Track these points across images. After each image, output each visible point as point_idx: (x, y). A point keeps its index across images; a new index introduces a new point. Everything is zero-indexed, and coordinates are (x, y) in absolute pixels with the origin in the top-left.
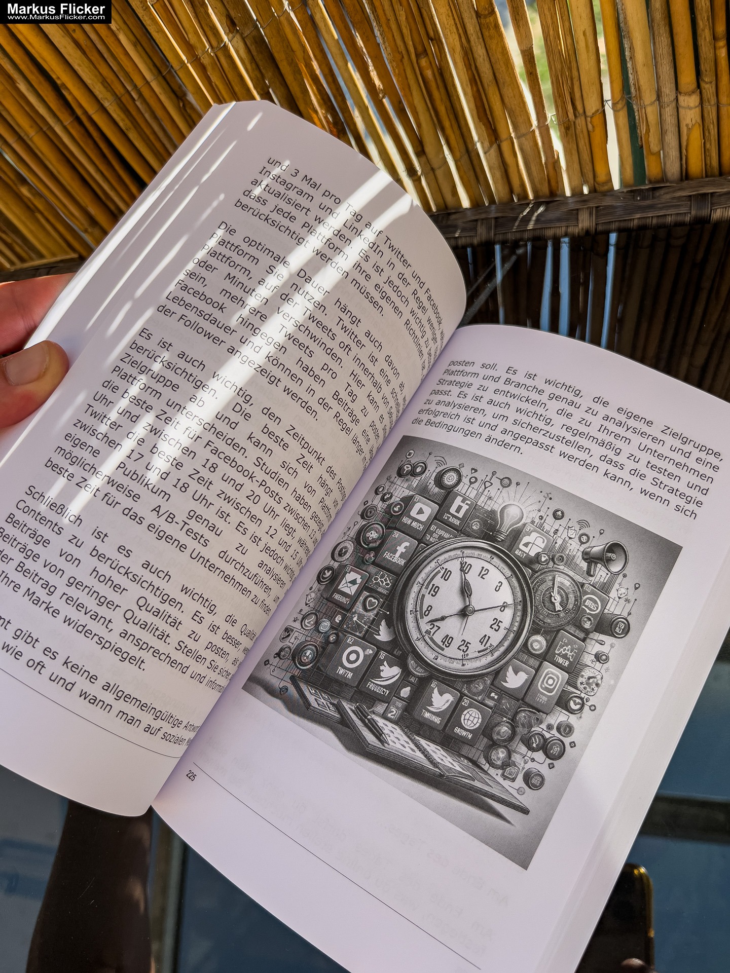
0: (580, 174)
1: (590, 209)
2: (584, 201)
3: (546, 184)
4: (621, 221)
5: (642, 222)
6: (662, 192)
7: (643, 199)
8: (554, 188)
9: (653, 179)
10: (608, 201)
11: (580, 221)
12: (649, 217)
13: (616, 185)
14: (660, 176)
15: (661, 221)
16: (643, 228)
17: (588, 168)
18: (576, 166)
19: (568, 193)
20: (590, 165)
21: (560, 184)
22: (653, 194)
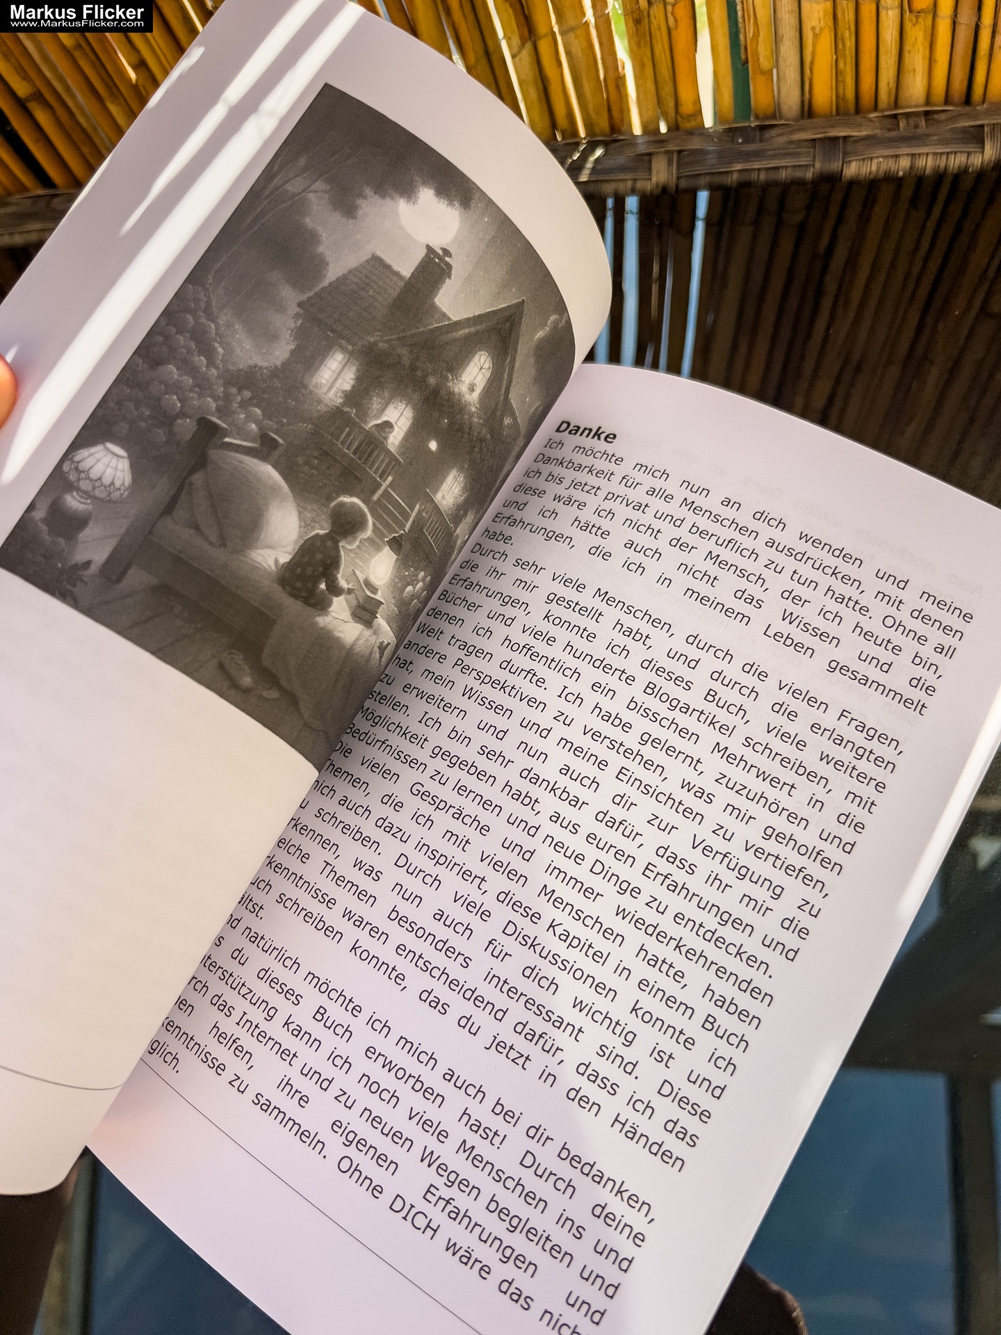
0: (655, 101)
1: (669, 153)
2: (662, 141)
3: (605, 115)
4: (714, 173)
5: (745, 177)
6: (774, 132)
7: (747, 141)
8: (617, 121)
9: (761, 115)
10: (695, 144)
11: (654, 173)
12: (754, 170)
13: (708, 121)
14: (771, 110)
15: (773, 176)
16: (745, 185)
17: (667, 89)
18: (650, 85)
19: (637, 130)
20: (670, 85)
21: (625, 114)
22: (761, 136)
